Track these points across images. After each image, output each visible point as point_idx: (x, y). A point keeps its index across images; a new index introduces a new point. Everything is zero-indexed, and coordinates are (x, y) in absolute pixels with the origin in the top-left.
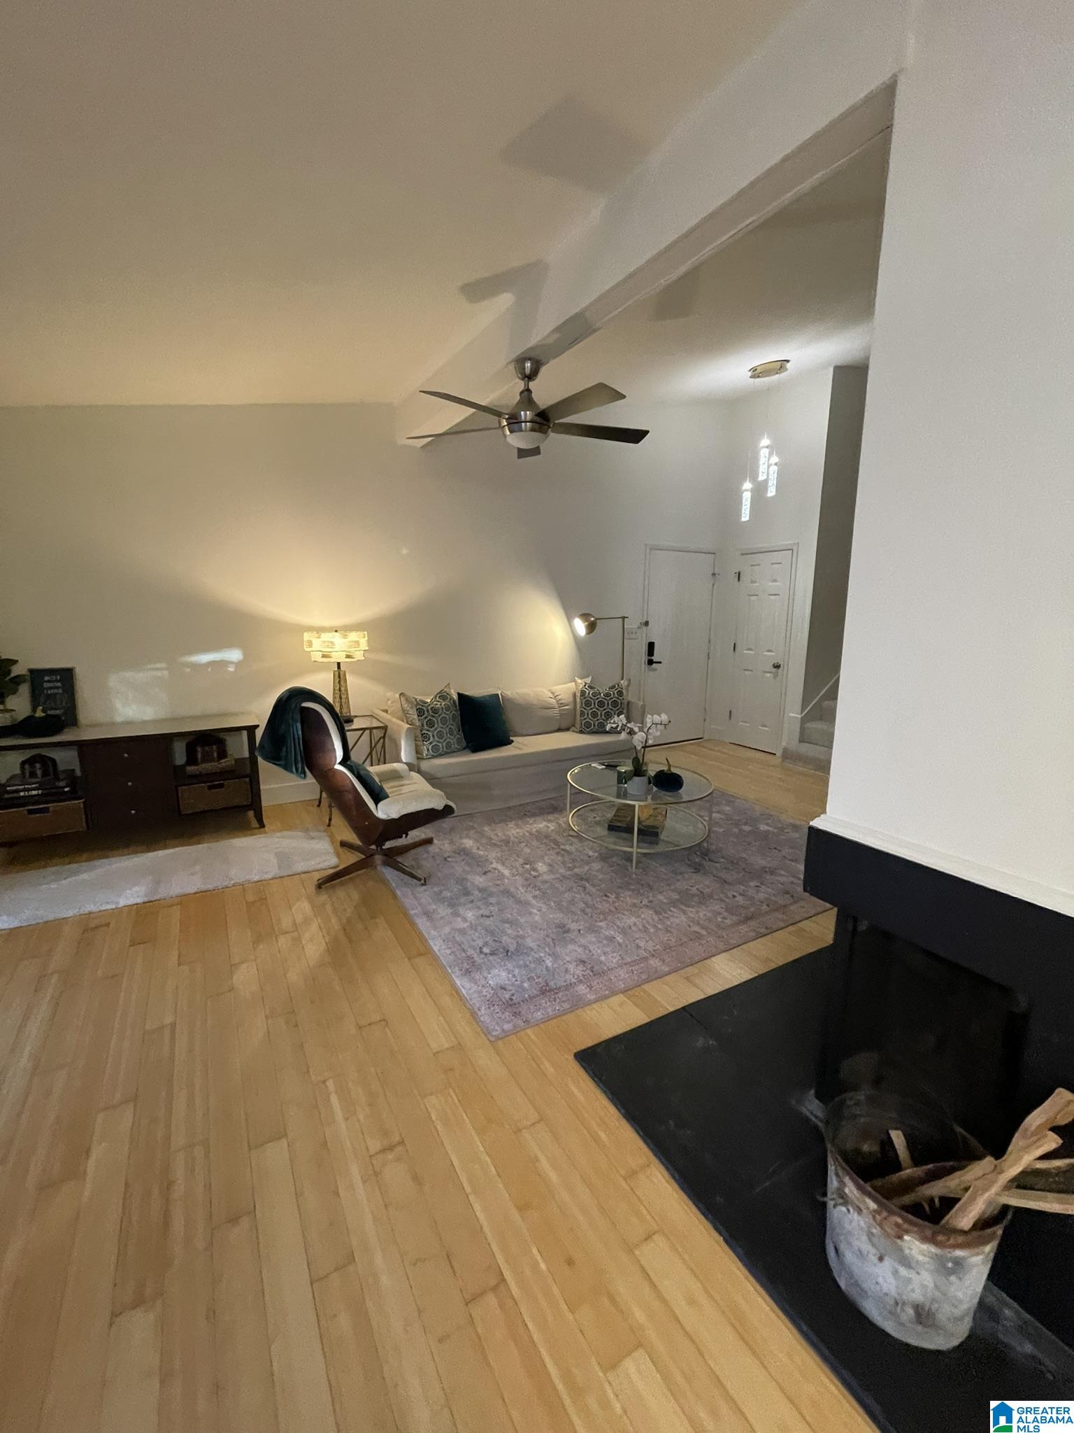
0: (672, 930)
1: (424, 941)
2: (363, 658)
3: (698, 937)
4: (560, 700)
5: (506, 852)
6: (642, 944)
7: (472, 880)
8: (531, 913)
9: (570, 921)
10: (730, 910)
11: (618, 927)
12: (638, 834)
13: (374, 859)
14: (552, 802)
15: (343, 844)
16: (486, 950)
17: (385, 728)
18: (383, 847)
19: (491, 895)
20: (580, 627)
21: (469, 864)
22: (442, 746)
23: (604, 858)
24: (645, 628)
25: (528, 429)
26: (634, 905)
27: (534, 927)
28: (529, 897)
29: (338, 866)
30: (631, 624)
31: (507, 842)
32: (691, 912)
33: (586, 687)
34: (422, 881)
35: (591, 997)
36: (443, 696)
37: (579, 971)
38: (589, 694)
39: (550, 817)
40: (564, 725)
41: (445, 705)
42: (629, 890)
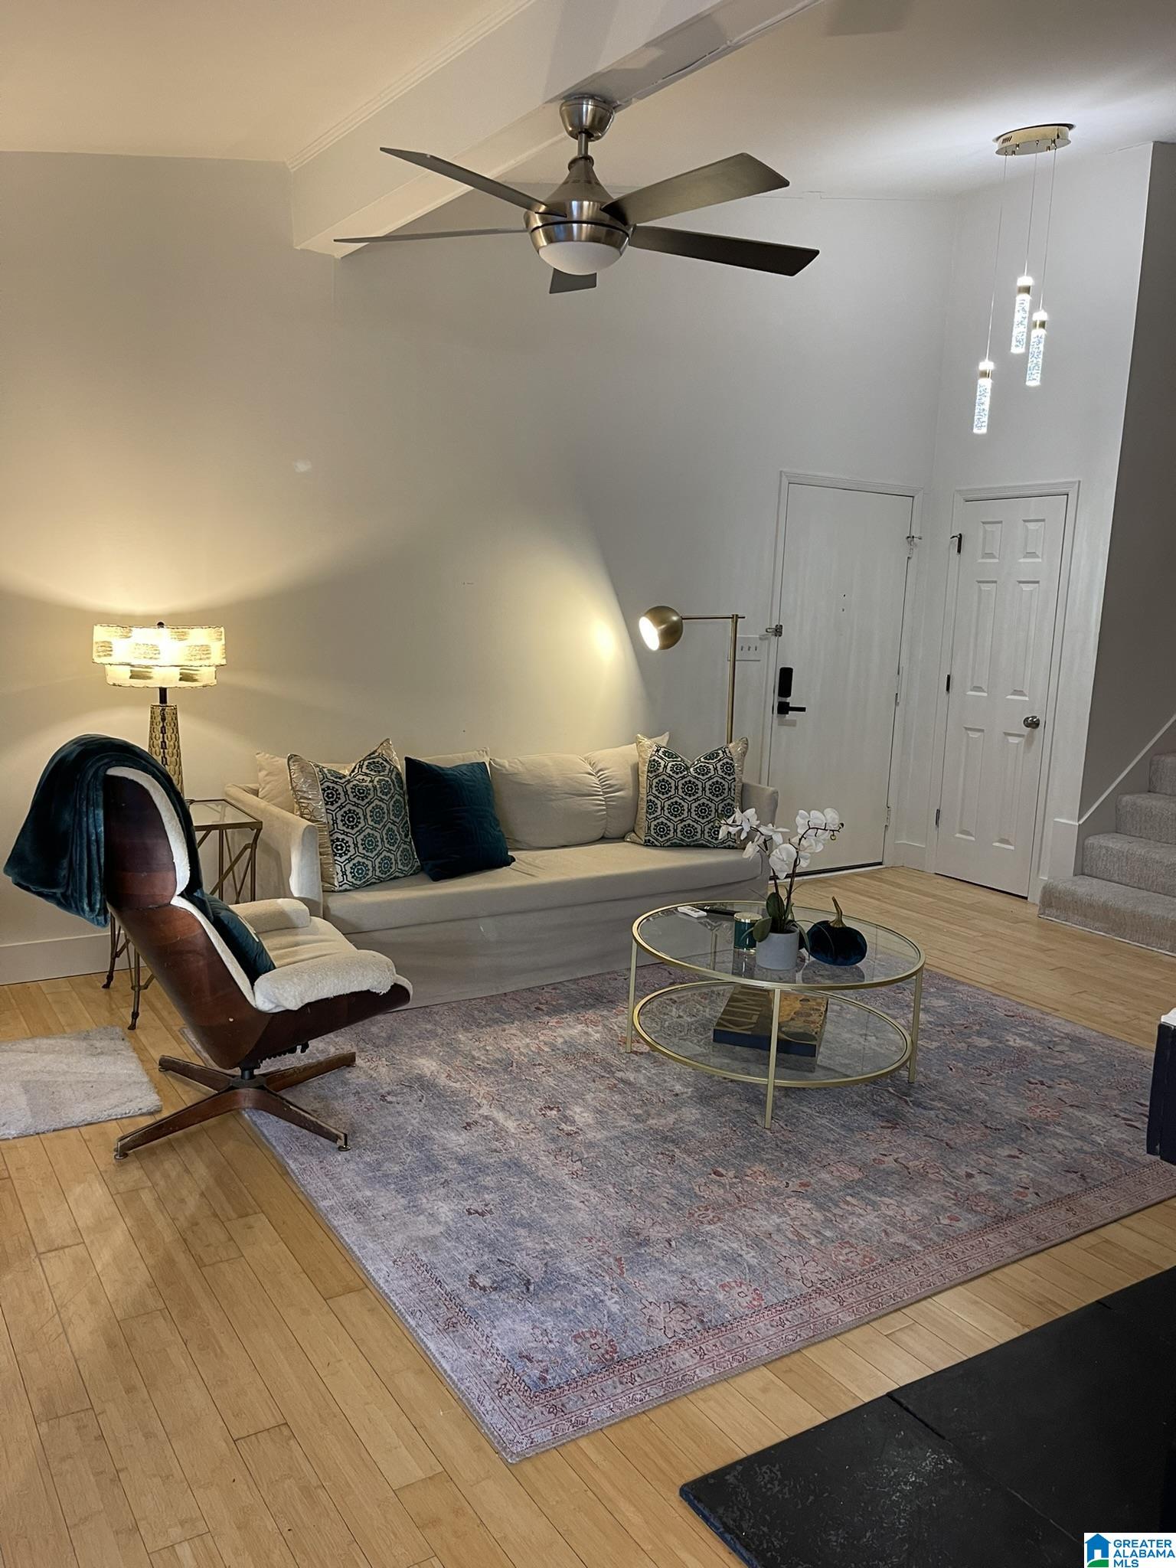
0: (853, 1241)
1: (352, 1261)
2: (215, 682)
3: (907, 1254)
4: (607, 778)
5: (507, 1086)
6: (796, 1267)
7: (442, 1141)
8: (568, 1208)
9: (649, 1222)
10: (966, 1201)
11: (746, 1235)
12: (778, 1051)
13: (236, 1094)
14: (594, 984)
15: (168, 1066)
16: (483, 1280)
17: (257, 826)
18: (256, 1072)
19: (483, 1169)
20: (650, 634)
21: (433, 1109)
22: (373, 863)
23: (703, 1099)
24: (774, 639)
25: (583, 237)
26: (775, 1191)
27: (576, 1232)
28: (563, 1174)
29: (158, 1111)
30: (749, 632)
31: (507, 1065)
32: (889, 1205)
33: (660, 753)
34: (341, 1143)
35: (705, 1373)
36: (375, 763)
37: (676, 1321)
38: (665, 767)
39: (590, 1014)
40: (614, 829)
41: (379, 781)
42: (762, 1161)
